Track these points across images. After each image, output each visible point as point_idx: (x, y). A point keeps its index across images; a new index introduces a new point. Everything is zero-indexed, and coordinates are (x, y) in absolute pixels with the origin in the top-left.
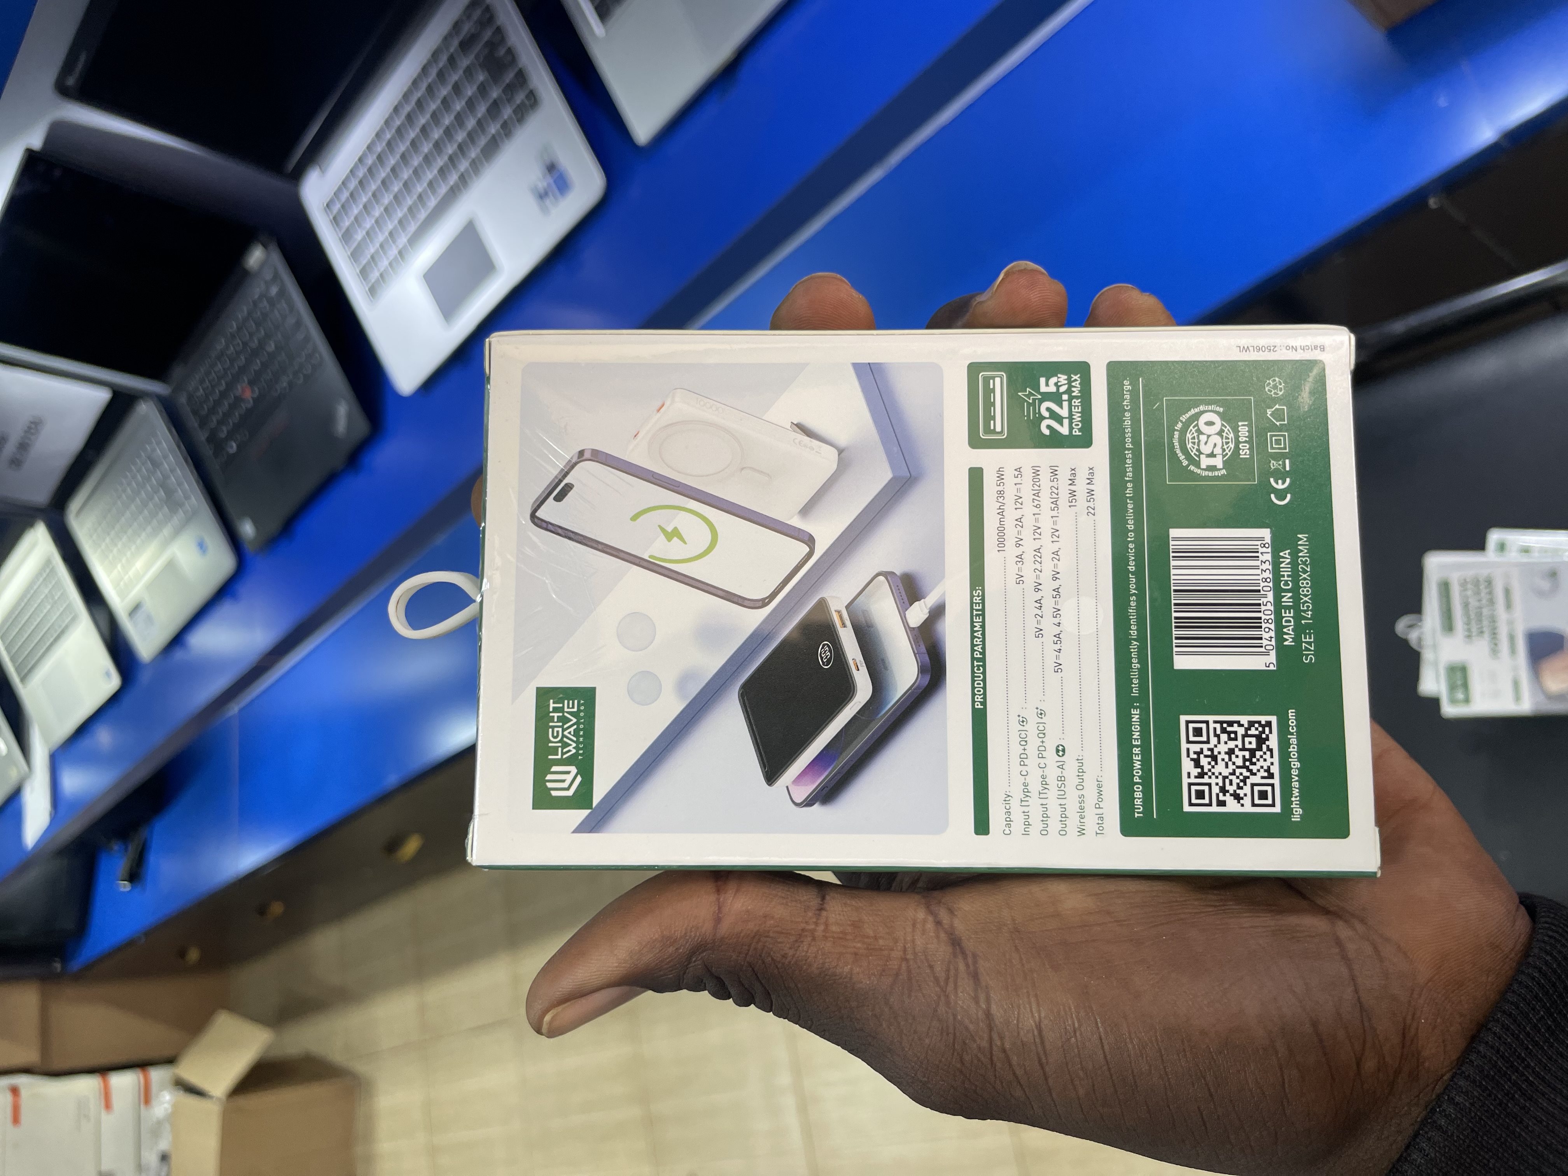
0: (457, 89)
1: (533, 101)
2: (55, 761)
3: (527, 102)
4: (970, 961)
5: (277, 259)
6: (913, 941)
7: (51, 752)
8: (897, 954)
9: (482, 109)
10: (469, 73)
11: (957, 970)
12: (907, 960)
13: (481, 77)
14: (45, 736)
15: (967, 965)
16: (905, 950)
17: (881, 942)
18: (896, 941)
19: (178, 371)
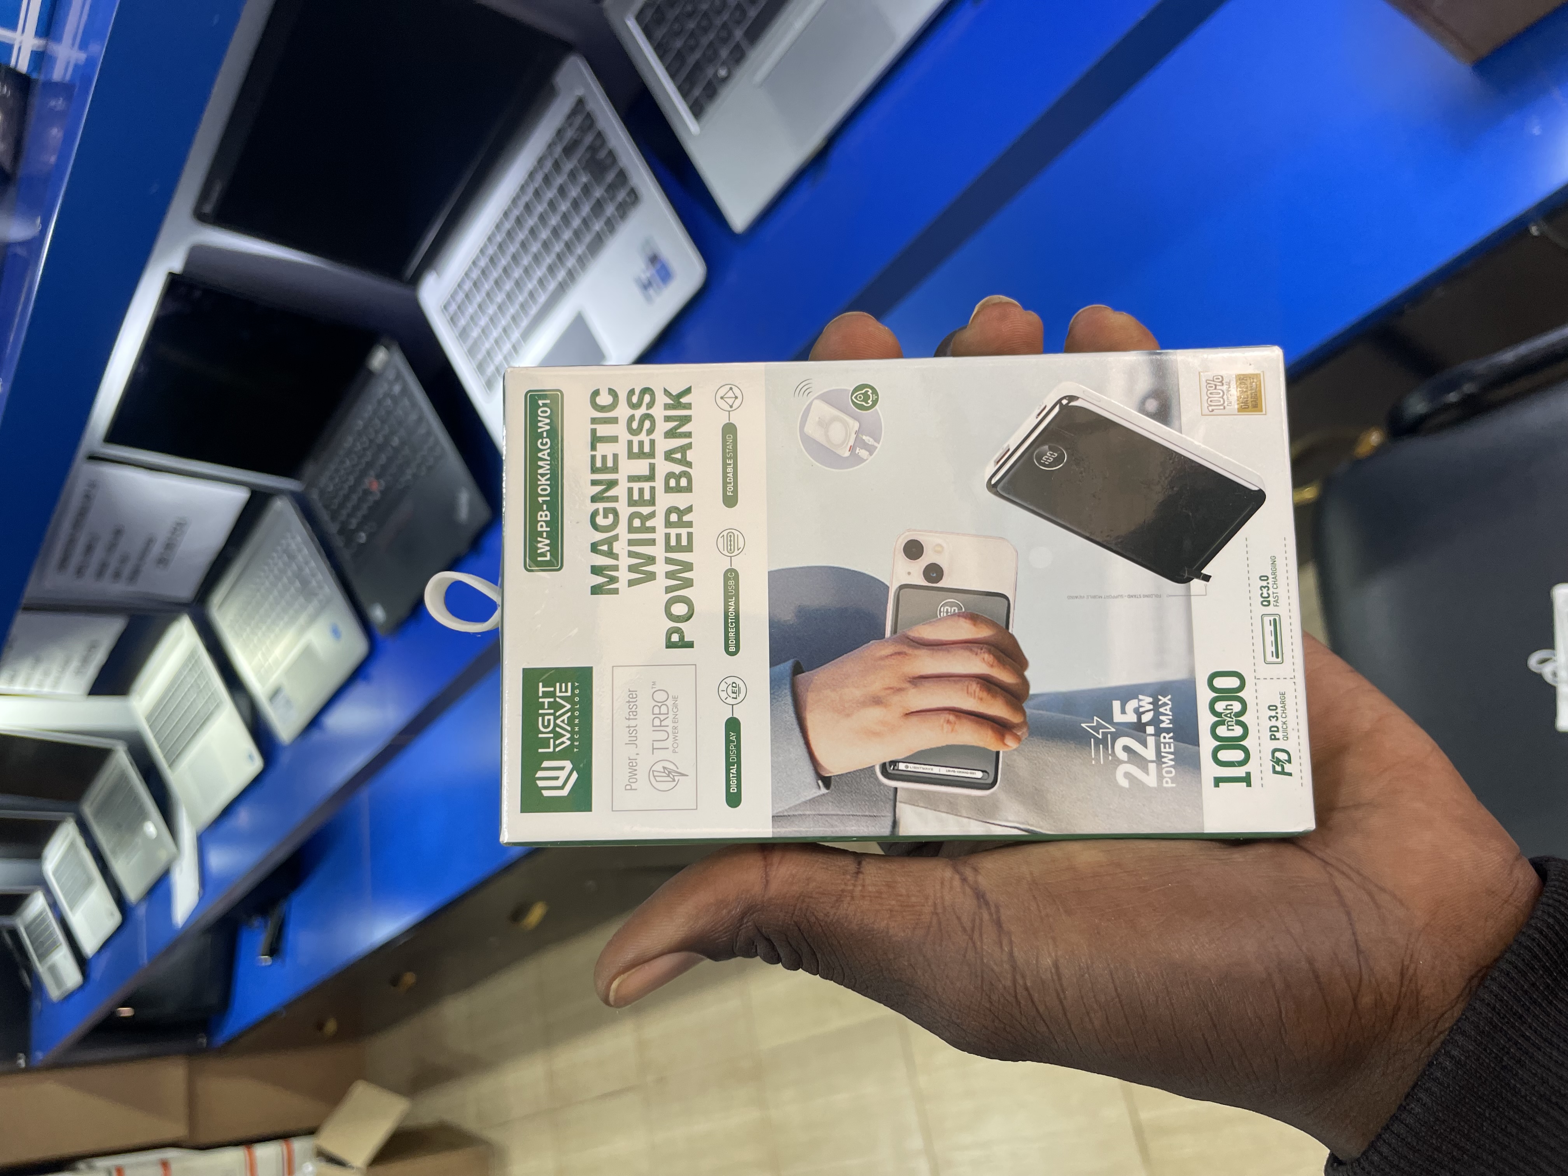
0: (562, 191)
1: (634, 197)
2: (202, 841)
3: (628, 199)
4: (993, 909)
5: (399, 361)
6: (942, 898)
7: (199, 834)
8: (928, 909)
9: (586, 209)
10: (573, 175)
11: (981, 920)
12: (937, 914)
13: (584, 179)
14: (192, 817)
15: (991, 914)
16: (935, 905)
17: (913, 899)
18: (927, 898)
19: (310, 469)
